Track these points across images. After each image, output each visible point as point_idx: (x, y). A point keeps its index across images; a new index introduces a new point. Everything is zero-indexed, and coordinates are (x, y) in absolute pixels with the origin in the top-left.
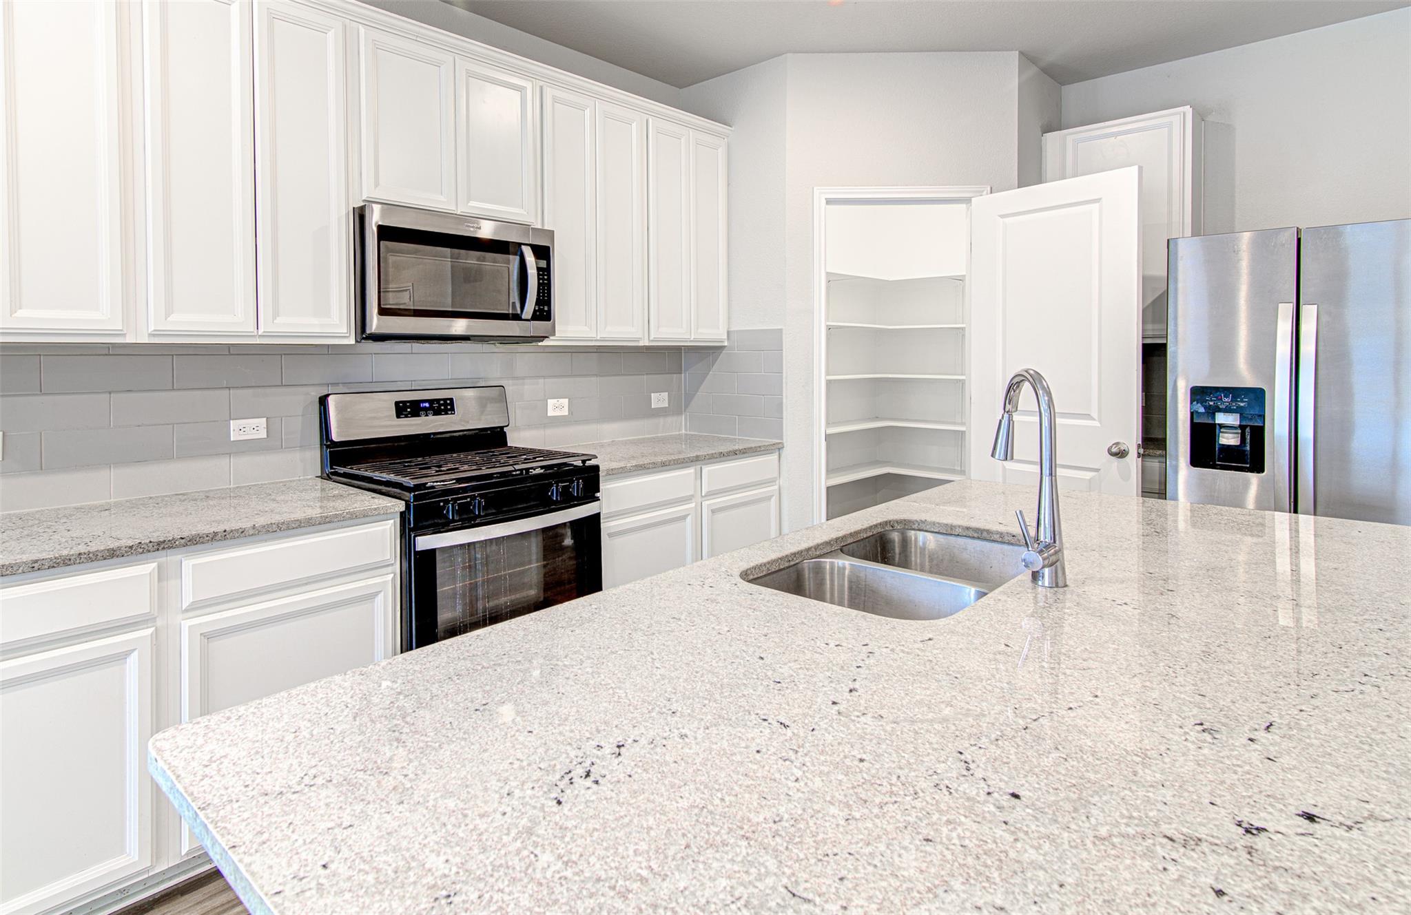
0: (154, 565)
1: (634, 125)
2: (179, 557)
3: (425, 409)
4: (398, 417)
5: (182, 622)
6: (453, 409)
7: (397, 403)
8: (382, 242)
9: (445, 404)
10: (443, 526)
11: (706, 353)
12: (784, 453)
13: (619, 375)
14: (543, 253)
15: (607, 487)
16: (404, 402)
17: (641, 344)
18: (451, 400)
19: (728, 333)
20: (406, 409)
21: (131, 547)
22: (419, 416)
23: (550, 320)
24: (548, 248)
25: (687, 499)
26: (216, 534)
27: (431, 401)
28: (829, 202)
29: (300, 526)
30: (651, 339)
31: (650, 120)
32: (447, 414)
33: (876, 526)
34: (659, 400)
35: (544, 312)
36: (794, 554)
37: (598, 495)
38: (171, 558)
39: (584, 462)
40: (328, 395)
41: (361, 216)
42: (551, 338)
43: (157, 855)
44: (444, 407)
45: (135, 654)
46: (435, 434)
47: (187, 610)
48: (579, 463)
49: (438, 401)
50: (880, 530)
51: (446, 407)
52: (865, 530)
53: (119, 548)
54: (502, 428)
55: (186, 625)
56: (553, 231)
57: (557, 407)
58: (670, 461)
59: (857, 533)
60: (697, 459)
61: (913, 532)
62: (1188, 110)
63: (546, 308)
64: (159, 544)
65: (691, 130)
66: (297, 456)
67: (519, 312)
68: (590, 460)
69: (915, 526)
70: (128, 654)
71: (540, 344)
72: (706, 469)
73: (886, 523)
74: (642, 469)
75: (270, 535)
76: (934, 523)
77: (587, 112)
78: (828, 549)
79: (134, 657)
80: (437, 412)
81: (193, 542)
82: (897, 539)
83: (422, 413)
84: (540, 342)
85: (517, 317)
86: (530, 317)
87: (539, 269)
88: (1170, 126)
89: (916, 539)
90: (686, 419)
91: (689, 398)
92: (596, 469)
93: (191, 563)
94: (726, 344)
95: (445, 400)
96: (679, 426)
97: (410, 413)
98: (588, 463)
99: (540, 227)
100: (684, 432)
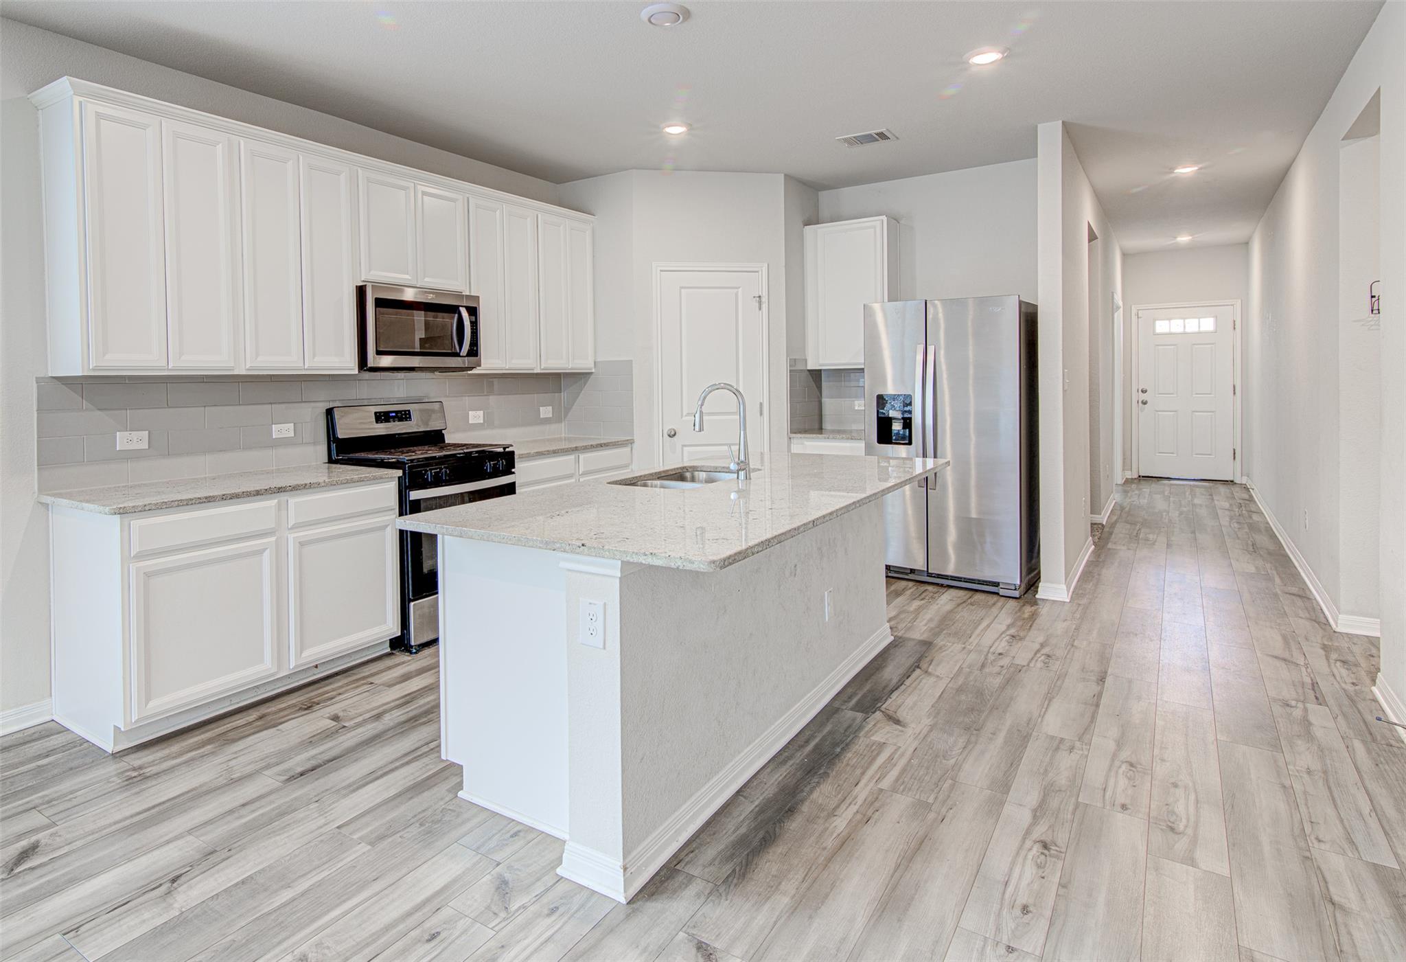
0: (276, 500)
1: (529, 219)
2: (286, 498)
3: (393, 417)
4: (377, 422)
5: (289, 535)
6: (410, 417)
7: (376, 413)
8: (377, 309)
9: (405, 414)
10: (425, 485)
11: (579, 377)
12: (635, 446)
13: (517, 394)
14: (473, 311)
15: (519, 466)
16: (380, 413)
17: (535, 372)
18: (409, 411)
19: (595, 363)
20: (381, 417)
21: (266, 490)
22: (389, 422)
23: (477, 356)
24: (476, 308)
25: (570, 476)
26: (306, 485)
27: (396, 412)
28: (661, 271)
29: (347, 483)
30: (542, 367)
31: (539, 216)
32: (406, 420)
33: (677, 469)
34: (546, 412)
35: (474, 352)
36: (633, 478)
37: (513, 470)
38: (283, 497)
39: (504, 449)
40: (333, 408)
41: (361, 292)
42: (478, 368)
43: (279, 667)
44: (404, 416)
45: (268, 551)
46: (399, 434)
47: (291, 529)
48: (501, 450)
49: (401, 412)
50: (680, 471)
51: (406, 416)
52: (672, 470)
53: (261, 490)
54: (441, 430)
55: (291, 536)
56: (478, 297)
57: (476, 417)
58: (559, 450)
59: (668, 471)
60: (576, 449)
61: (697, 472)
62: (884, 218)
63: (475, 349)
64: (279, 488)
65: (567, 220)
66: (310, 449)
67: (458, 351)
68: (508, 447)
69: (699, 469)
70: (265, 550)
71: (469, 372)
72: (582, 456)
73: (684, 468)
74: (540, 455)
75: (332, 487)
76: (708, 467)
77: (498, 212)
78: (651, 477)
79: (268, 552)
80: (401, 420)
81: (295, 488)
82: (689, 476)
83: (391, 420)
84: (470, 370)
85: (457, 355)
86: (465, 355)
87: (471, 322)
88: (875, 227)
89: (698, 476)
90: (565, 426)
91: (567, 410)
92: (512, 453)
93: (294, 501)
94: (593, 371)
95: (405, 411)
96: (560, 431)
97: (383, 420)
98: (507, 450)
99: (468, 294)
100: (563, 435)
